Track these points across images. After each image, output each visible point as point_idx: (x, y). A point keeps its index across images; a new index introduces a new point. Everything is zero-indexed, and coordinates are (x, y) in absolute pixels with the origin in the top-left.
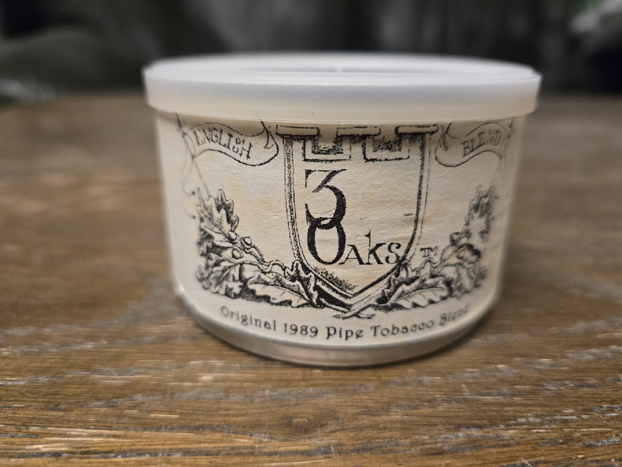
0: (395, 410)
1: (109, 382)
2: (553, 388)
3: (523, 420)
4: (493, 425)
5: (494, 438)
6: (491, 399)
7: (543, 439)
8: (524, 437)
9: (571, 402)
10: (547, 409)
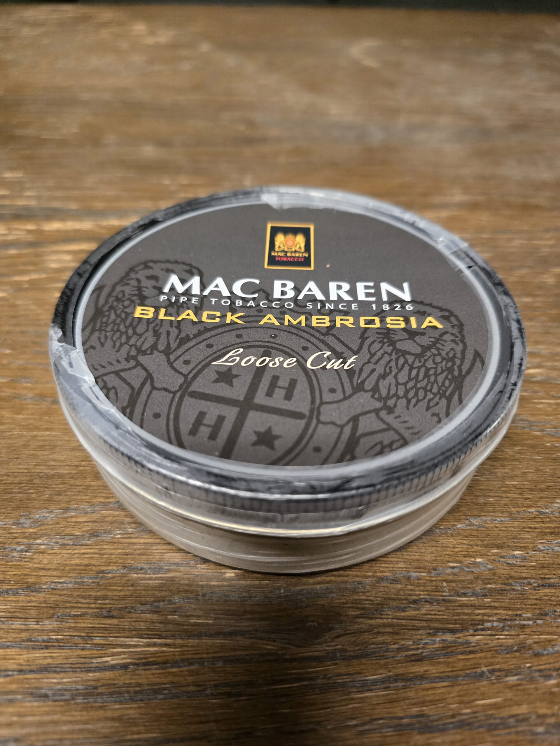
0: (388, 613)
1: (146, 583)
2: (520, 588)
3: (489, 625)
4: (465, 630)
5: (463, 644)
6: (467, 600)
7: (501, 646)
8: (487, 644)
9: (532, 605)
10: (510, 612)
